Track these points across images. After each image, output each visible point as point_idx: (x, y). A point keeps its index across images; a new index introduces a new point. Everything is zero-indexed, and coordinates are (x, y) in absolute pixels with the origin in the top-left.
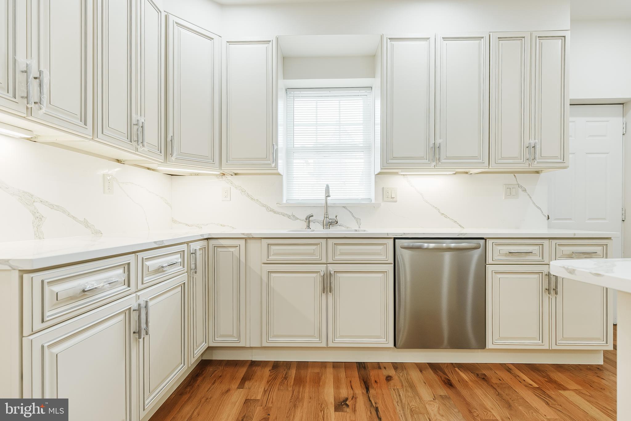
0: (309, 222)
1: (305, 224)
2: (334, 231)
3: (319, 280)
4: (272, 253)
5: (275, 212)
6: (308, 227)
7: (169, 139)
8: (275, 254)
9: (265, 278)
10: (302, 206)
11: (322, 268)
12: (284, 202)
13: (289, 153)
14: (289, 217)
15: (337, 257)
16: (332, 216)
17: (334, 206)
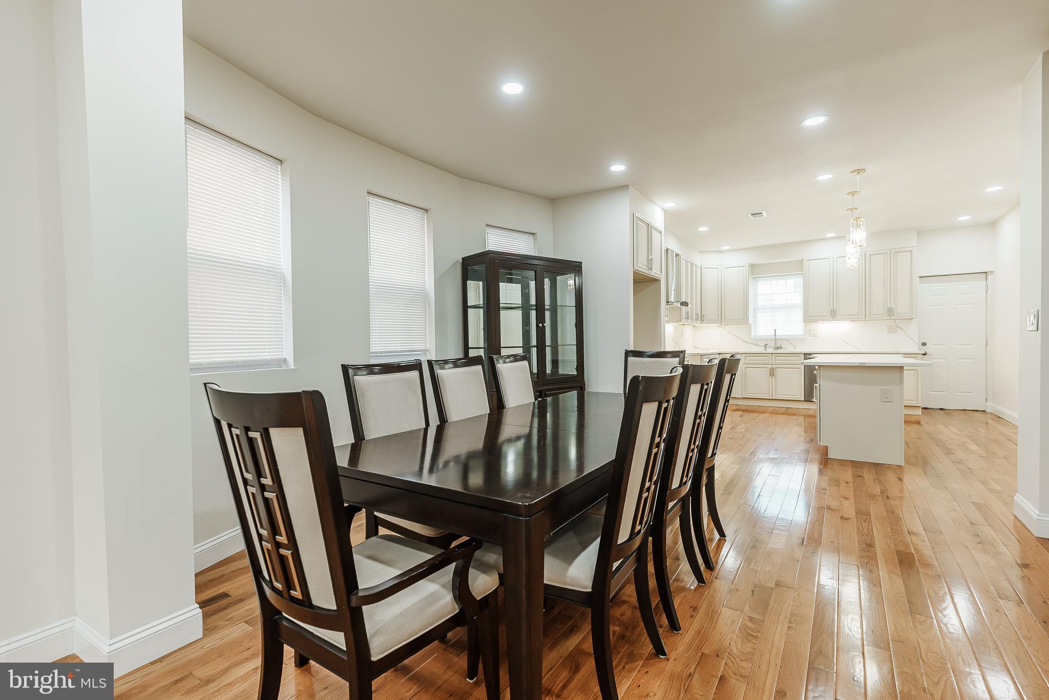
0: (766, 347)
1: (764, 348)
2: (779, 351)
3: (769, 370)
4: (747, 359)
5: (747, 343)
6: (766, 350)
7: (703, 314)
8: (748, 360)
9: (744, 370)
10: (762, 339)
11: (770, 366)
12: (752, 337)
13: (755, 311)
14: (755, 345)
15: (777, 362)
16: (778, 345)
17: (780, 340)
